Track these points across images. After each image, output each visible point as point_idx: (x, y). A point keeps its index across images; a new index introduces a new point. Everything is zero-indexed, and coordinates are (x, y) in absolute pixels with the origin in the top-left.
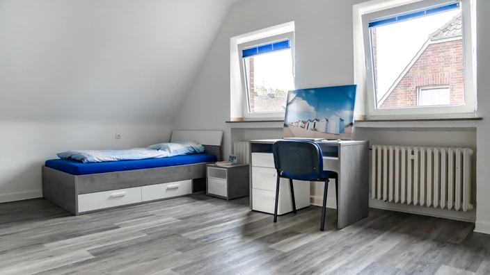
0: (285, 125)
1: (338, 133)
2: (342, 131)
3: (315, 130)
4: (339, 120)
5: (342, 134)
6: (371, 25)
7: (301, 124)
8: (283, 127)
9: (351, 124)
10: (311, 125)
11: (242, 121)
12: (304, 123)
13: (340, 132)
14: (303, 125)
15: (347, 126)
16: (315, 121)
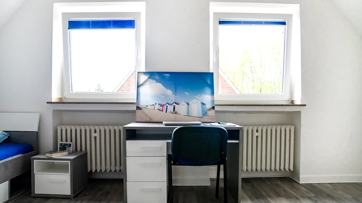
0: (138, 108)
1: (201, 116)
2: (205, 114)
3: (176, 113)
4: (200, 104)
5: (206, 117)
6: (221, 23)
7: (157, 107)
8: (135, 109)
9: (213, 108)
10: (170, 108)
11: (61, 102)
12: (162, 106)
13: (203, 116)
14: (161, 108)
15: (210, 109)
16: (174, 104)
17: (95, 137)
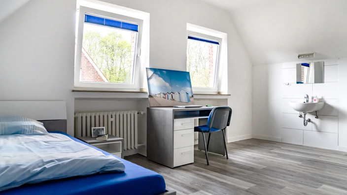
0: (150, 96)
1: (187, 102)
2: (189, 100)
3: (173, 100)
4: (186, 94)
5: (190, 103)
7: (162, 95)
8: (148, 97)
9: (193, 96)
10: (170, 96)
12: (165, 94)
14: (164, 96)
15: (191, 97)
16: (172, 94)
17: (112, 122)
